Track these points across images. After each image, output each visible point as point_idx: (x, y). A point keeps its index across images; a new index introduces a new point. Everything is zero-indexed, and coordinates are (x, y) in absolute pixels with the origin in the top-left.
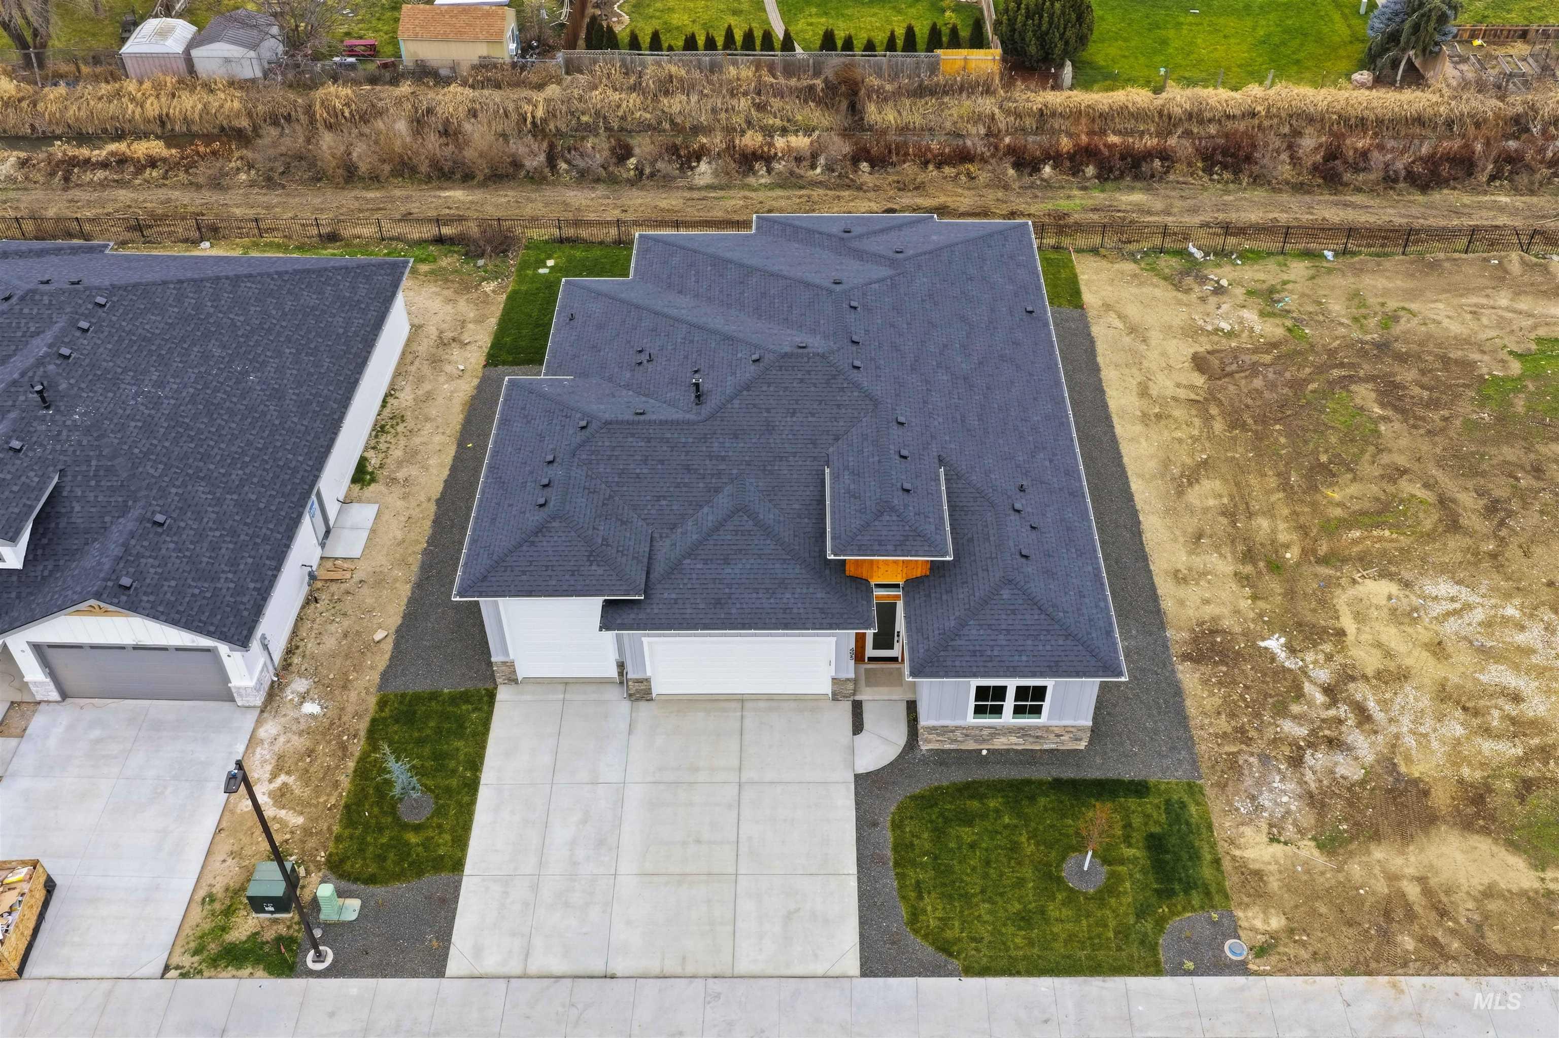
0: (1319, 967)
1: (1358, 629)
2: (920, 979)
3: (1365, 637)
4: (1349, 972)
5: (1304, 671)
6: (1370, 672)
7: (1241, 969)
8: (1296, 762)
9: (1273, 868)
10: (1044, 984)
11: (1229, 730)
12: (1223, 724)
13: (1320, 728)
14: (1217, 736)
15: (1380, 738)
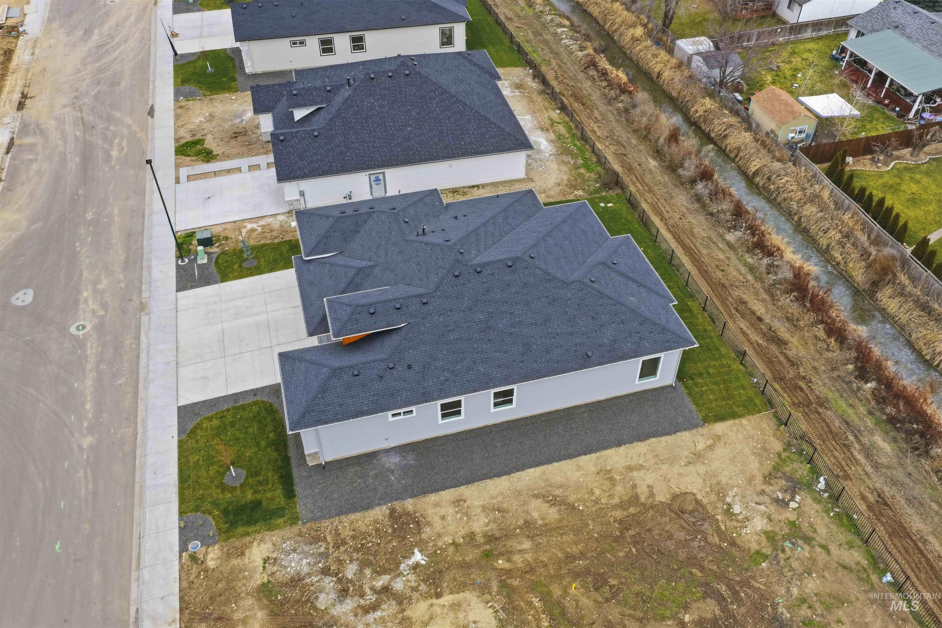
0: (185, 584)
1: (444, 606)
2: (176, 427)
3: (438, 610)
4: (182, 599)
5: (400, 574)
6: (407, 613)
7: (183, 548)
8: (326, 572)
9: (246, 561)
10: (174, 470)
11: (342, 536)
12: (346, 533)
13: (354, 585)
14: (336, 530)
15: (353, 618)
